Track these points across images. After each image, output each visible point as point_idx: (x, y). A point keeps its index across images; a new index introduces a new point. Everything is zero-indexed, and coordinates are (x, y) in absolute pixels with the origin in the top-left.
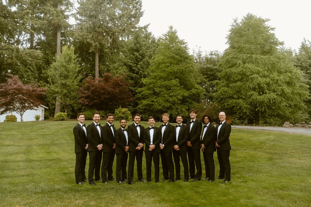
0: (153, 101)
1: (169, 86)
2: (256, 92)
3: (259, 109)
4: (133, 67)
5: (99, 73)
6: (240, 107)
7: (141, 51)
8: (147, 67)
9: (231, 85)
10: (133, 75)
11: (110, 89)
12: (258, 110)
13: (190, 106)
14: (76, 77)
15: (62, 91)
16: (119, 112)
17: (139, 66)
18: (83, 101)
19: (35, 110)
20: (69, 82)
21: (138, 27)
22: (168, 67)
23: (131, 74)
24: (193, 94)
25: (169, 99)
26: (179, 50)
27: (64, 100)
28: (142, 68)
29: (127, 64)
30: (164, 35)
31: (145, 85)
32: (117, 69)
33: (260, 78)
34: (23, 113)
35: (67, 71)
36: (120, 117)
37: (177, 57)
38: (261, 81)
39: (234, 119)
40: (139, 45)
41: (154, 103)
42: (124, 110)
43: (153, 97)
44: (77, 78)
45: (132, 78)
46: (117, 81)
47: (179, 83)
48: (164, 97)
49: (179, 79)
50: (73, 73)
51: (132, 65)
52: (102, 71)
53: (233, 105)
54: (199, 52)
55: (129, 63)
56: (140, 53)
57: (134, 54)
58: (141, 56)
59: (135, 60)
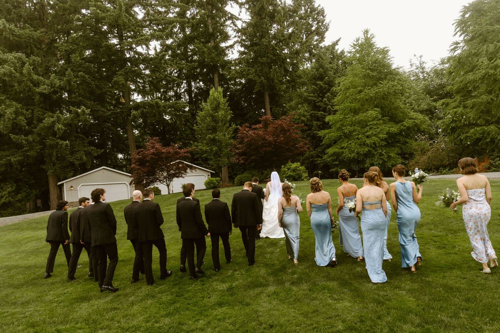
0: (342, 148)
1: (365, 121)
4: (318, 102)
6: (491, 139)
7: (327, 77)
9: (470, 102)
10: (318, 113)
13: (403, 147)
14: (227, 128)
15: (211, 150)
16: (287, 170)
17: (325, 99)
18: (237, 159)
20: (219, 136)
21: (323, 46)
22: (360, 92)
23: (315, 112)
24: (407, 127)
25: (365, 141)
26: (375, 62)
27: (216, 161)
28: (331, 102)
29: (308, 100)
30: (352, 46)
32: (295, 108)
34: (169, 182)
35: (214, 121)
37: (374, 74)
39: (493, 159)
40: (322, 71)
41: (343, 151)
42: (294, 165)
43: (343, 141)
44: (229, 129)
45: (318, 119)
47: (382, 114)
48: (358, 138)
49: (382, 108)
50: (223, 123)
51: (315, 100)
53: (478, 136)
54: (421, 64)
55: (311, 98)
56: (325, 81)
57: (317, 83)
58: (327, 86)
59: (318, 93)
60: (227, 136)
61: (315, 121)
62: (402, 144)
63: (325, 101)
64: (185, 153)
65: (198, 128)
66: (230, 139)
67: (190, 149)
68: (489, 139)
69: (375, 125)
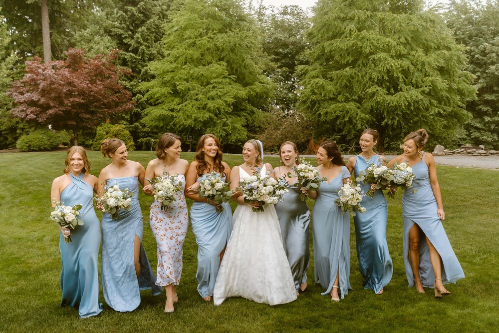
0: (172, 110)
1: (206, 77)
2: (383, 88)
3: (388, 121)
4: (126, 38)
5: (52, 52)
6: (350, 118)
7: (142, 3)
8: (155, 37)
9: (334, 73)
10: (125, 55)
11: (84, 85)
12: (386, 124)
13: (249, 118)
16: (105, 133)
17: (137, 35)
18: (22, 111)
23: (121, 52)
24: (257, 93)
25: (207, 104)
28: (146, 40)
29: (111, 31)
31: (153, 77)
32: (90, 40)
33: (390, 60)
38: (394, 66)
41: (174, 114)
42: (116, 128)
43: (173, 101)
45: (124, 63)
46: (97, 67)
47: (228, 70)
48: (196, 100)
49: (228, 62)
51: (123, 34)
52: (58, 46)
53: (338, 113)
54: (260, 9)
55: (116, 30)
56: (139, 8)
57: (127, 9)
58: (142, 15)
59: (128, 24)
62: (248, 114)
63: (138, 38)
68: (348, 117)
69: (219, 83)
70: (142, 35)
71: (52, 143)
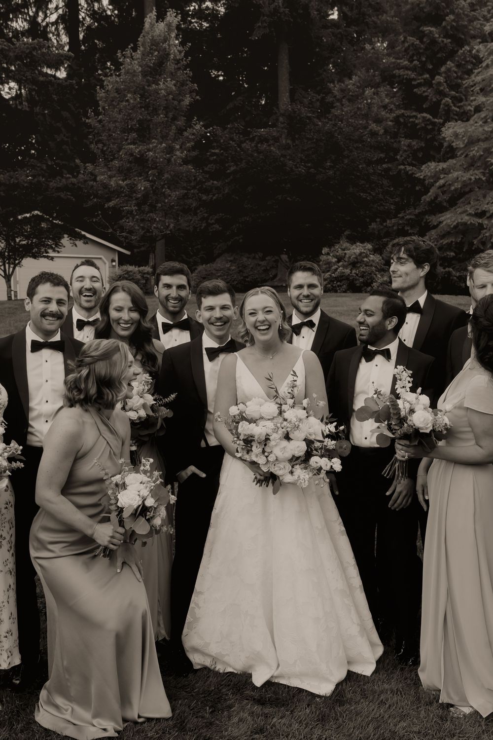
0: (482, 214)
4: (419, 85)
7: (452, 17)
10: (416, 117)
11: (302, 170)
14: (180, 131)
15: (133, 188)
16: (334, 260)
17: (439, 79)
18: (203, 219)
19: (47, 257)
20: (155, 150)
23: (408, 113)
28: (455, 87)
29: (394, 76)
32: (357, 97)
34: (11, 269)
35: (147, 107)
36: (338, 279)
42: (356, 249)
43: (484, 196)
44: (185, 134)
45: (413, 132)
50: (171, 115)
51: (414, 79)
55: (402, 72)
56: (445, 27)
57: (423, 32)
58: (449, 40)
59: (424, 59)
60: (178, 153)
61: (406, 137)
63: (439, 84)
64: (59, 189)
65: (100, 121)
66: (186, 162)
67: (74, 180)
70: (447, 78)
71: (247, 277)
